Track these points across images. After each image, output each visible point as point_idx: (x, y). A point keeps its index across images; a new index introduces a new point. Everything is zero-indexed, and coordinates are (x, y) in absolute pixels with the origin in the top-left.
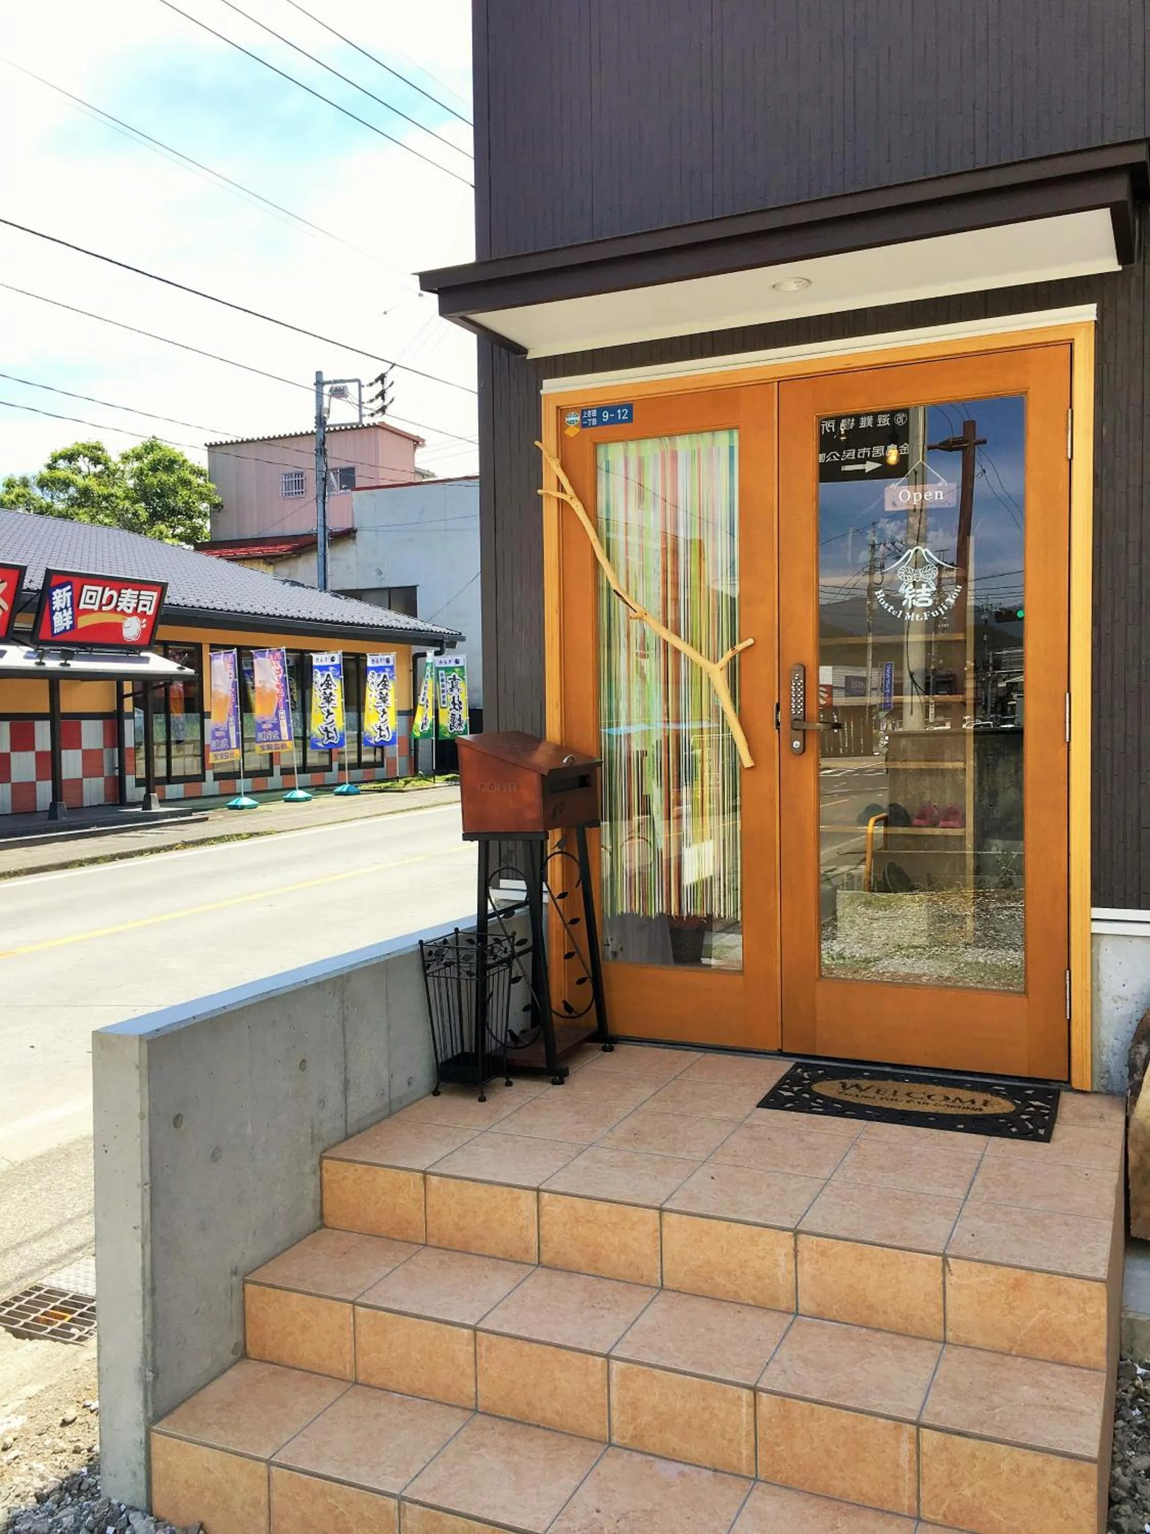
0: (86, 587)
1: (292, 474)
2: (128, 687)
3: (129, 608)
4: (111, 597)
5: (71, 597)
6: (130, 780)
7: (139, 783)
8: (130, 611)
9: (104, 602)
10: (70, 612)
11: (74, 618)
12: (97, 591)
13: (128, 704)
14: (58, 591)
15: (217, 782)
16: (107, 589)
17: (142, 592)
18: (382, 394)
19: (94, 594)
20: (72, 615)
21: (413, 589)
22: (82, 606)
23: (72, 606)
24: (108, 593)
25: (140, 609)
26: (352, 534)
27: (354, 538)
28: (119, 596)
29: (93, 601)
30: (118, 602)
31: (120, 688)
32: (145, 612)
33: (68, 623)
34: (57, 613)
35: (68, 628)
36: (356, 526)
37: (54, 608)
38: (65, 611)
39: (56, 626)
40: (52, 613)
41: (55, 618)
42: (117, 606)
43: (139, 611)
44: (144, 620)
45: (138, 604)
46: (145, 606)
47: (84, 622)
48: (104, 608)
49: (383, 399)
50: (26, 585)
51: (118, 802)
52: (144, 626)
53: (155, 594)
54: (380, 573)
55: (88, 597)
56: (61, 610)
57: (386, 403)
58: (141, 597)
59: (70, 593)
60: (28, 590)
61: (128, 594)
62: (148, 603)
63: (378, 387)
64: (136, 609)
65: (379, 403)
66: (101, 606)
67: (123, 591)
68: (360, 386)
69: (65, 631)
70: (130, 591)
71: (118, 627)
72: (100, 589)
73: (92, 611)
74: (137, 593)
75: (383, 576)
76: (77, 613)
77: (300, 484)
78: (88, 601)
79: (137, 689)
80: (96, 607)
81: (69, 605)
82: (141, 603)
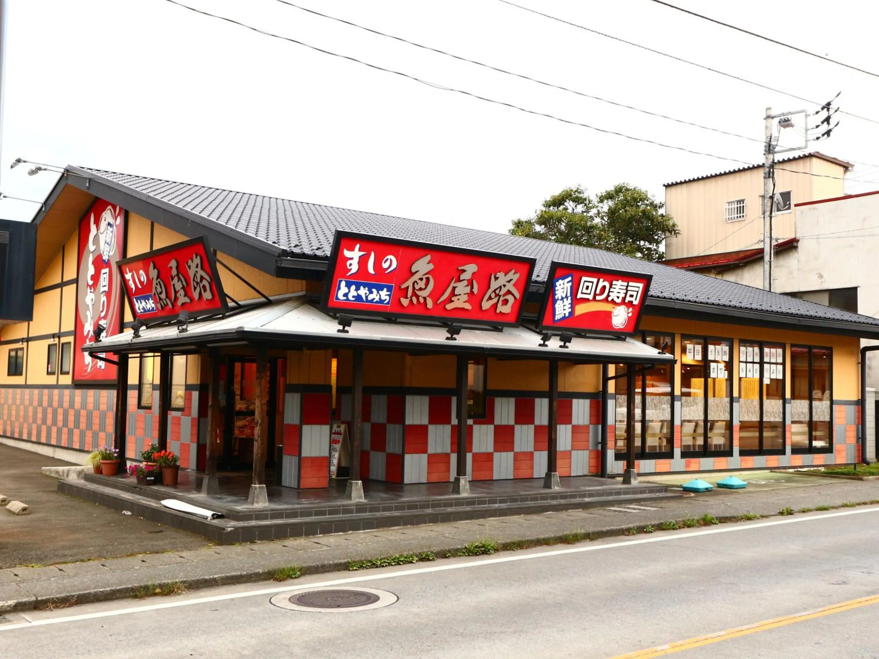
0: (584, 279)
1: (734, 202)
2: (612, 370)
3: (618, 297)
4: (604, 287)
5: (571, 287)
6: (610, 454)
7: (618, 457)
8: (619, 301)
9: (598, 292)
10: (569, 301)
11: (573, 307)
12: (593, 282)
13: (611, 386)
14: (561, 282)
15: (684, 460)
16: (601, 280)
17: (631, 284)
18: (827, 120)
19: (590, 285)
20: (571, 304)
21: (854, 290)
22: (580, 296)
23: (571, 295)
24: (601, 284)
25: (628, 299)
26: (795, 244)
27: (796, 247)
28: (611, 287)
29: (588, 291)
30: (609, 291)
31: (605, 371)
32: (632, 302)
33: (568, 311)
34: (558, 302)
35: (567, 315)
36: (798, 236)
37: (556, 297)
38: (565, 300)
39: (557, 313)
40: (555, 301)
41: (557, 306)
42: (608, 296)
43: (626, 301)
44: (631, 309)
45: (626, 294)
46: (632, 296)
47: (581, 309)
48: (598, 298)
49: (828, 123)
50: (534, 278)
51: (600, 473)
52: (630, 315)
53: (641, 285)
54: (821, 276)
55: (585, 287)
56: (562, 299)
57: (831, 127)
58: (629, 288)
59: (570, 284)
60: (536, 282)
61: (619, 284)
62: (635, 294)
63: (824, 114)
64: (624, 299)
65: (825, 128)
66: (595, 295)
67: (614, 282)
68: (807, 116)
69: (564, 318)
70: (620, 283)
71: (608, 315)
72: (595, 280)
73: (587, 300)
74: (626, 284)
75: (823, 280)
76: (575, 301)
77: (741, 210)
78: (585, 291)
79: (621, 372)
80: (591, 297)
81: (569, 294)
82: (629, 293)
